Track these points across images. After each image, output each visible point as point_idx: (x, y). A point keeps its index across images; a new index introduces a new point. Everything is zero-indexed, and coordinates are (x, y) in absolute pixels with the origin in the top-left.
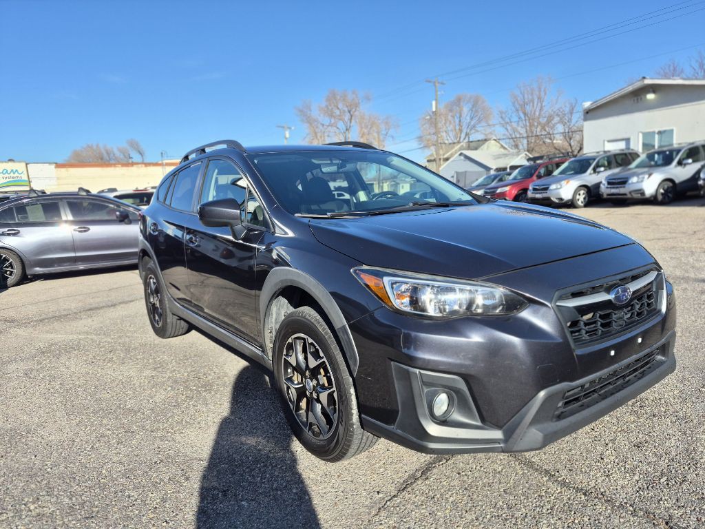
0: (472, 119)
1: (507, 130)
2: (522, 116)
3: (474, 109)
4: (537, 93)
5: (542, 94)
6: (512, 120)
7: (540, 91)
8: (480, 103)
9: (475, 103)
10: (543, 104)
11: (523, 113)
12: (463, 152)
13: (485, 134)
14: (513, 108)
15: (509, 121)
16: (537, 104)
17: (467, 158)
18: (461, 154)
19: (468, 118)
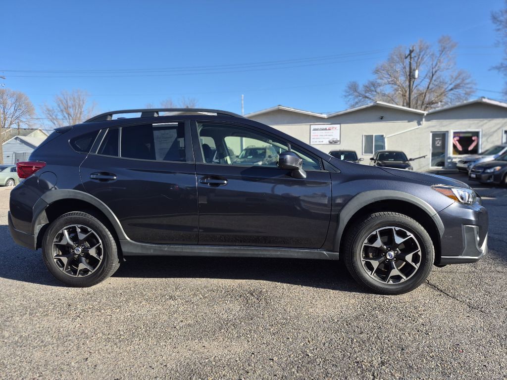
0: (16, 110)
1: (54, 123)
2: (67, 116)
3: (18, 104)
4: (78, 101)
5: (81, 102)
6: (58, 117)
7: (80, 101)
8: (23, 99)
9: (18, 99)
10: (82, 110)
11: (67, 113)
12: (19, 136)
13: (29, 125)
14: (58, 109)
15: (55, 117)
16: (78, 109)
17: (23, 141)
18: (16, 138)
19: (12, 109)
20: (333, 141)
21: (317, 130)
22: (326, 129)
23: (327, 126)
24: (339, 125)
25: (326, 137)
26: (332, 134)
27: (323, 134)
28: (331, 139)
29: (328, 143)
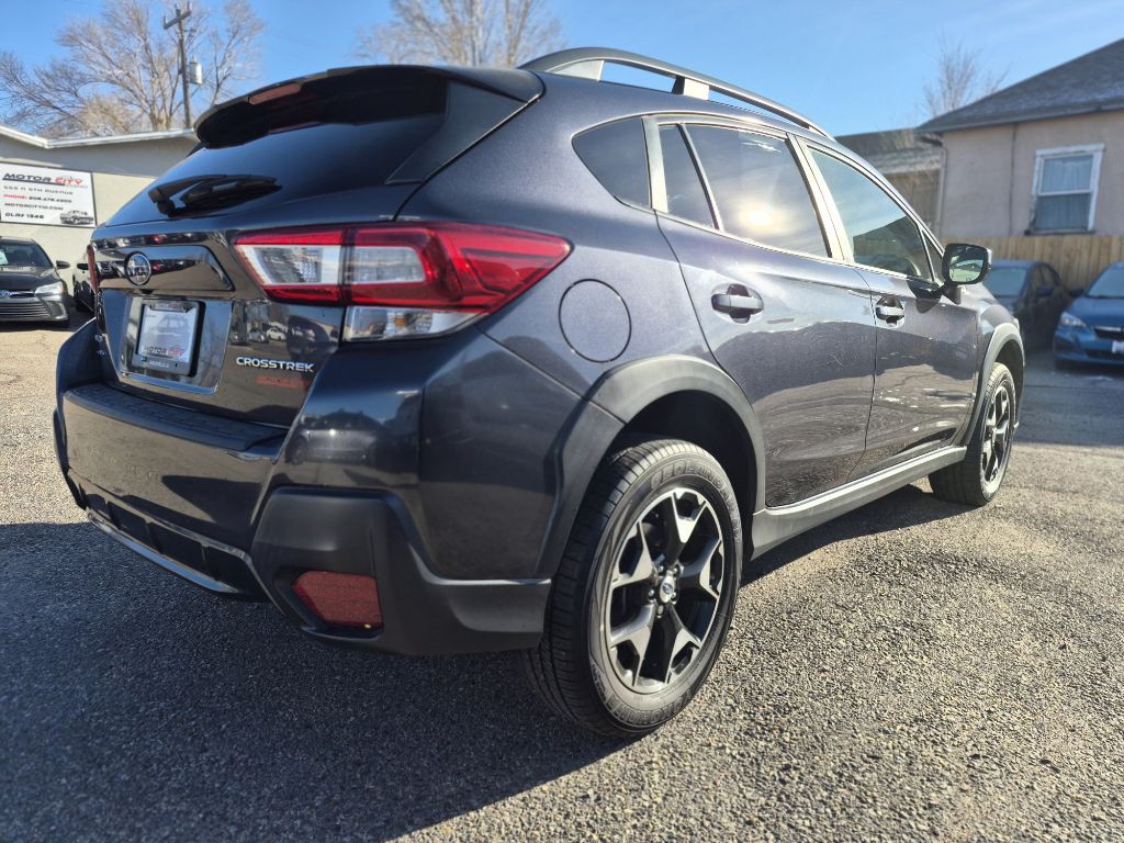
20: (75, 218)
21: (20, 179)
22: (47, 181)
23: (54, 174)
24: (88, 175)
25: (50, 204)
26: (68, 197)
27: (43, 195)
28: (67, 209)
29: (59, 222)
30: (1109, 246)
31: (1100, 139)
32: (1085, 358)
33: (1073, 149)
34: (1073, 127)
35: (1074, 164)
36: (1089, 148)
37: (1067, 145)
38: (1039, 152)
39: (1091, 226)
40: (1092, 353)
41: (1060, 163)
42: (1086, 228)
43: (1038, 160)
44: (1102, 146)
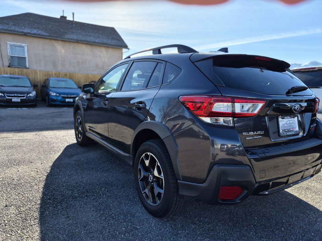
30: (37, 73)
31: (26, 43)
32: (60, 103)
33: (18, 44)
34: (17, 37)
35: (19, 48)
36: (23, 45)
37: (17, 42)
38: (8, 43)
39: (27, 66)
40: (61, 102)
41: (14, 47)
42: (26, 67)
43: (8, 45)
44: (26, 45)
